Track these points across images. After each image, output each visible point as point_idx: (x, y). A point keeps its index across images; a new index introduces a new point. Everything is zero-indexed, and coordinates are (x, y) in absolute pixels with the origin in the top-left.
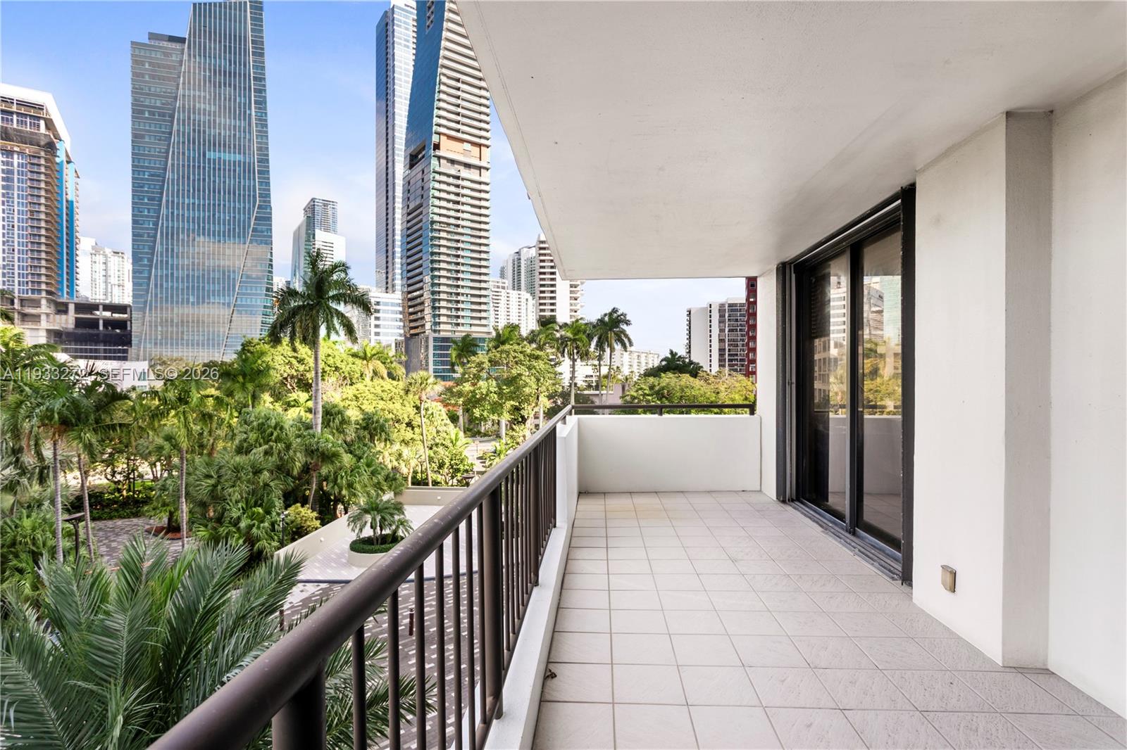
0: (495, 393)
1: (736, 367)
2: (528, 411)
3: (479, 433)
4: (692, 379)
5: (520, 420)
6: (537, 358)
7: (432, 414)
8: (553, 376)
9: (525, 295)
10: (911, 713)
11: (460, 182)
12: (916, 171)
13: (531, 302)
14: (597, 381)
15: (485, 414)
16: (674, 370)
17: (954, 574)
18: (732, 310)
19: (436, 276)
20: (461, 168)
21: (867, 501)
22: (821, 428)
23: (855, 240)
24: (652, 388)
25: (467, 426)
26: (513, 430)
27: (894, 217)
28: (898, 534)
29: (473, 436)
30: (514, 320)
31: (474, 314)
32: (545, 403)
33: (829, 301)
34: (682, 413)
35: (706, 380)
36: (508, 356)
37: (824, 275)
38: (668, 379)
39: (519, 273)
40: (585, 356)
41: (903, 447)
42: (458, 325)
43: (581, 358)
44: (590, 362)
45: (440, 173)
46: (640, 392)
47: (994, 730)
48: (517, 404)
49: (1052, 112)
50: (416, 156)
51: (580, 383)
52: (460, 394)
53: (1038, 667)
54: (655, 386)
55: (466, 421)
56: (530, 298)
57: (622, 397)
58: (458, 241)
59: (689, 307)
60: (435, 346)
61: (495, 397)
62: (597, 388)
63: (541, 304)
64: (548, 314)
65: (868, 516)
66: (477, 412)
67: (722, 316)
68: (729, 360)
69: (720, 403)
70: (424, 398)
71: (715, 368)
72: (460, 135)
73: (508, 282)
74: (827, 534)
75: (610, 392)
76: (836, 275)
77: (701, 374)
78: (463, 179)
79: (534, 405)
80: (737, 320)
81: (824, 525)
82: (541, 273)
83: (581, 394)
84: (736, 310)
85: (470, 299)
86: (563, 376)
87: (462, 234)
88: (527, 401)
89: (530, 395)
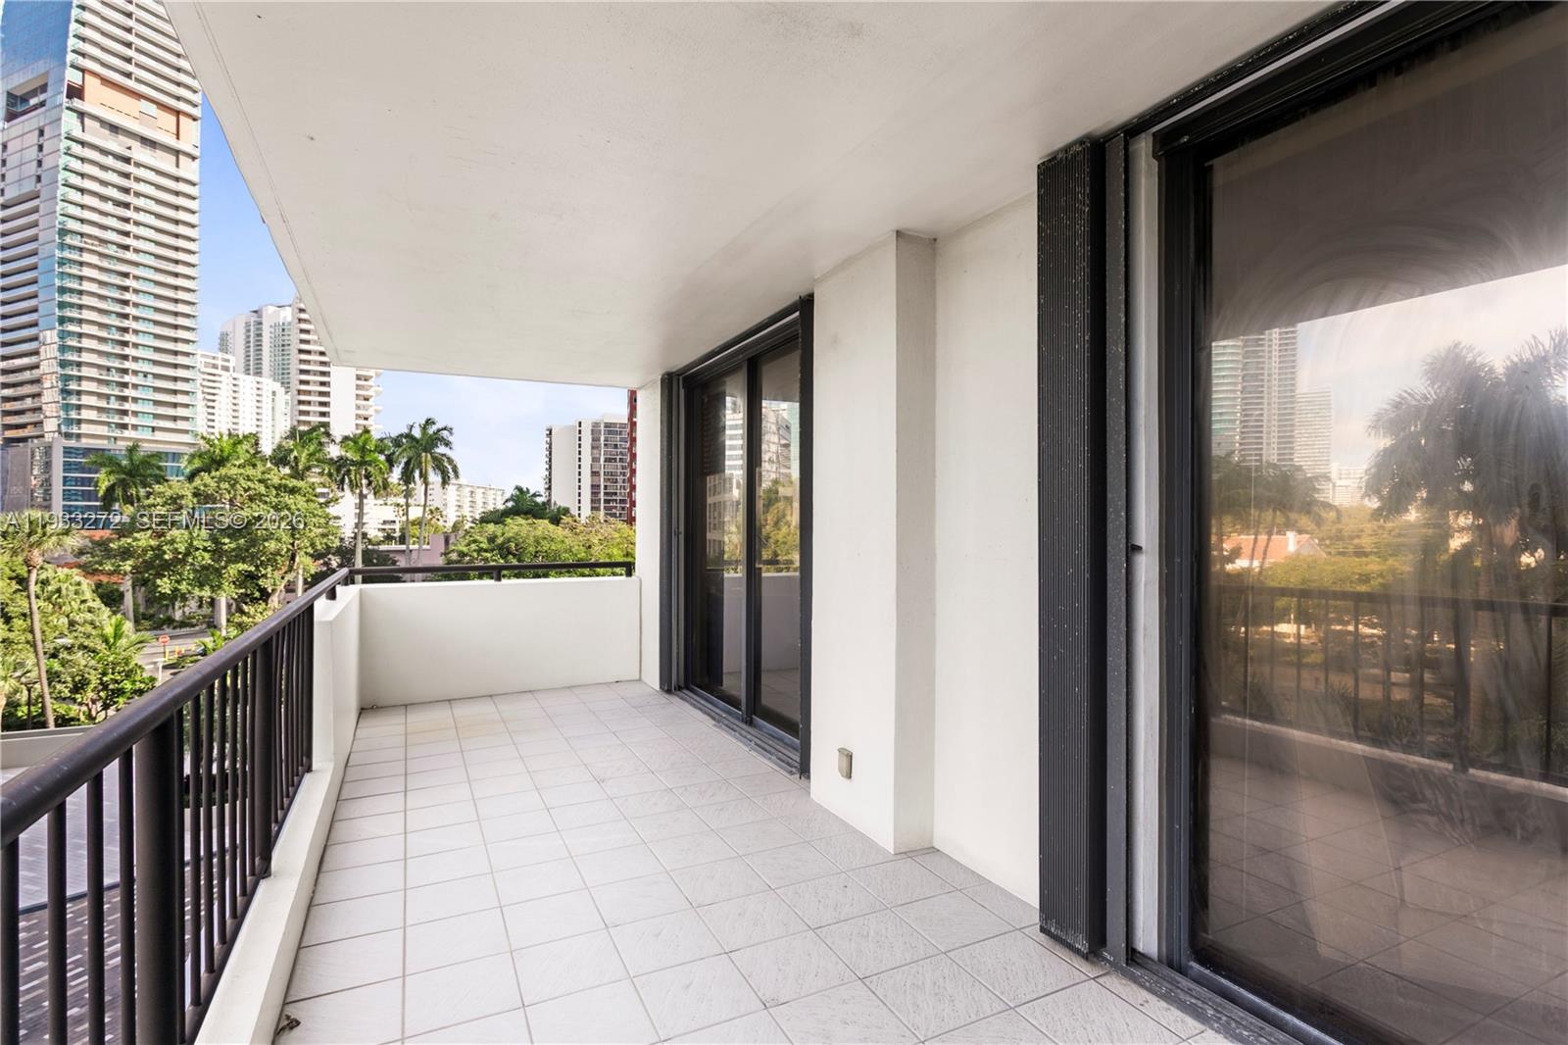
0: (205, 549)
1: (614, 511)
2: (272, 579)
3: (170, 621)
4: (552, 527)
5: (257, 594)
6: (293, 491)
7: (59, 591)
8: (322, 521)
9: (269, 384)
10: (804, 934)
11: (130, 169)
12: (815, 280)
13: (283, 397)
14: (402, 530)
15: (183, 587)
16: (526, 513)
17: (850, 757)
18: (610, 432)
19: (71, 334)
20: (136, 144)
21: (765, 679)
22: (713, 590)
23: (751, 353)
24: (492, 539)
25: (142, 610)
26: (242, 612)
27: (792, 332)
28: (797, 717)
29: (158, 626)
30: (245, 428)
31: (161, 410)
32: (306, 565)
33: (724, 428)
34: (537, 576)
35: (572, 529)
36: (233, 486)
37: (718, 394)
38: (517, 526)
39: (259, 347)
40: (382, 489)
41: (801, 611)
42: (124, 426)
43: (375, 494)
44: (392, 500)
45: (83, 144)
46: (473, 546)
47: (884, 930)
48: (253, 569)
49: (935, 240)
50: (24, 99)
51: (373, 532)
52: (126, 553)
53: (926, 846)
54: (496, 537)
55: (141, 600)
56: (281, 390)
57: (445, 554)
58: (126, 275)
59: (548, 425)
60: (66, 464)
61: (207, 559)
62: (402, 540)
63: (301, 402)
64: (315, 419)
65: (767, 700)
66: (165, 585)
67: (595, 439)
68: (606, 501)
69: (593, 561)
70: (38, 560)
71: (586, 511)
72: (130, 83)
73: (235, 360)
74: (720, 727)
75: (425, 547)
76: (732, 396)
77: (565, 519)
78: (138, 165)
79: (284, 569)
80: (616, 446)
81: (717, 717)
82: (301, 351)
83: (374, 551)
84: (616, 433)
85: (150, 381)
86: (341, 523)
87: (136, 264)
88: (272, 560)
89: (278, 553)
